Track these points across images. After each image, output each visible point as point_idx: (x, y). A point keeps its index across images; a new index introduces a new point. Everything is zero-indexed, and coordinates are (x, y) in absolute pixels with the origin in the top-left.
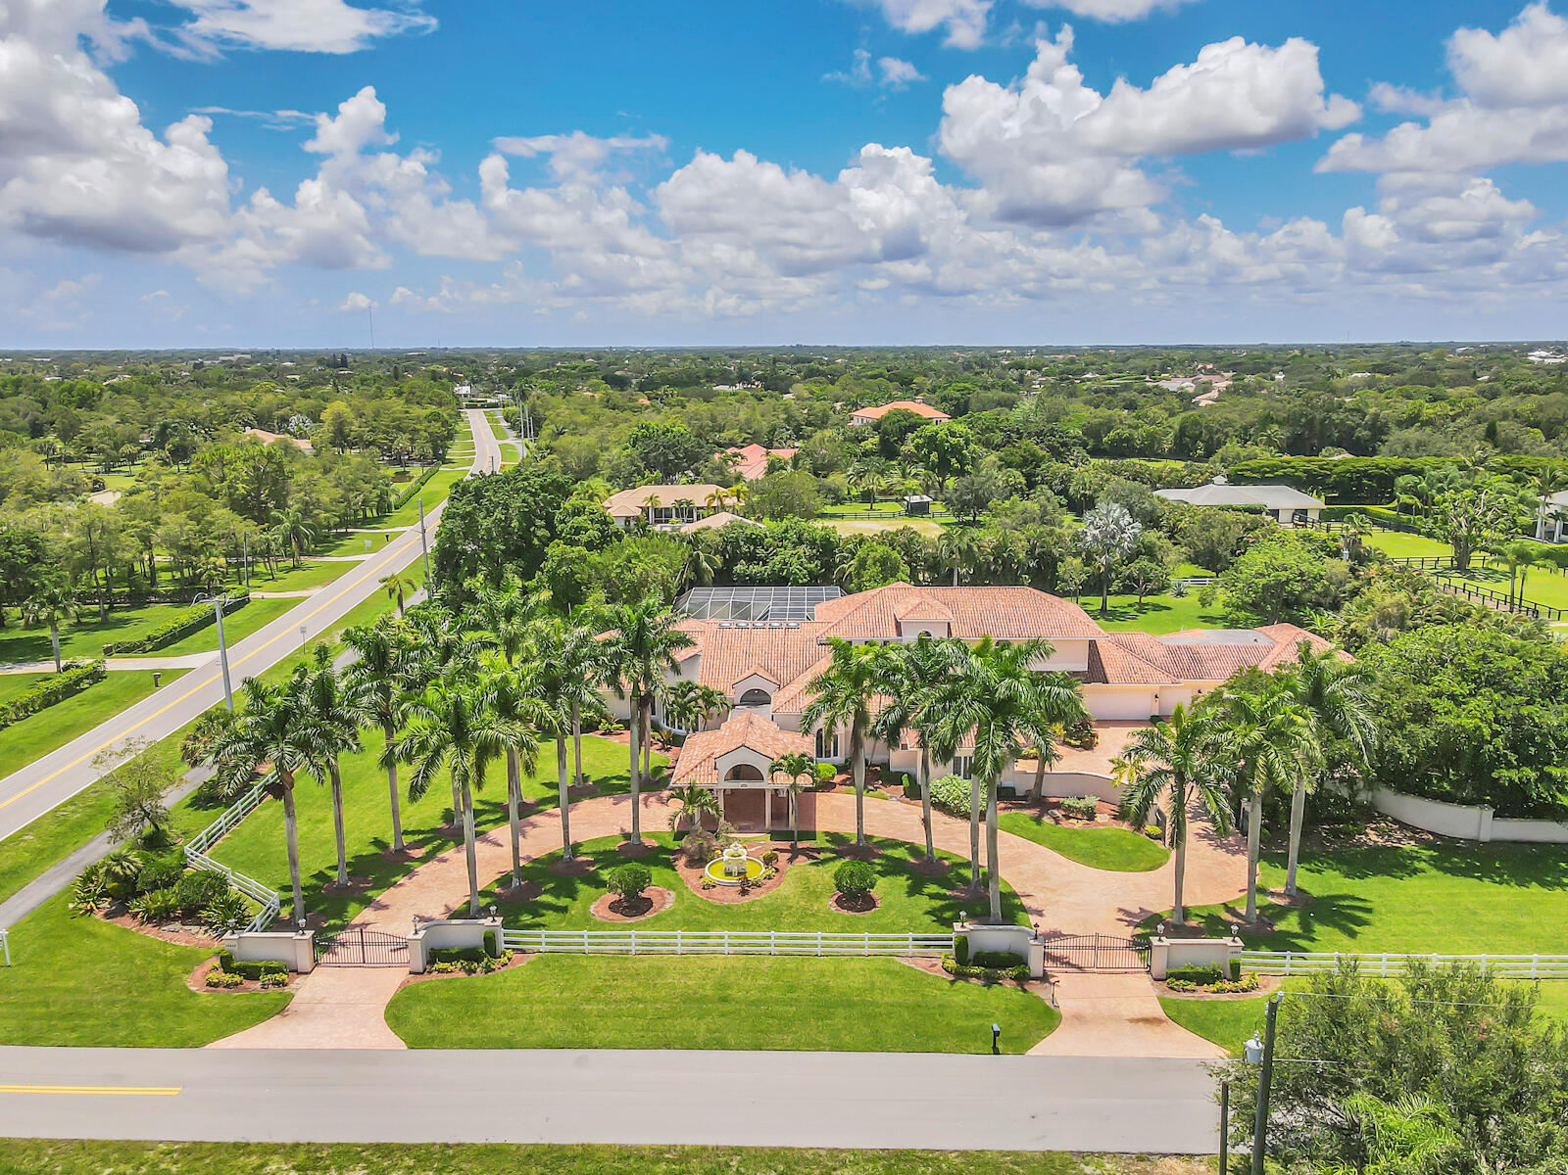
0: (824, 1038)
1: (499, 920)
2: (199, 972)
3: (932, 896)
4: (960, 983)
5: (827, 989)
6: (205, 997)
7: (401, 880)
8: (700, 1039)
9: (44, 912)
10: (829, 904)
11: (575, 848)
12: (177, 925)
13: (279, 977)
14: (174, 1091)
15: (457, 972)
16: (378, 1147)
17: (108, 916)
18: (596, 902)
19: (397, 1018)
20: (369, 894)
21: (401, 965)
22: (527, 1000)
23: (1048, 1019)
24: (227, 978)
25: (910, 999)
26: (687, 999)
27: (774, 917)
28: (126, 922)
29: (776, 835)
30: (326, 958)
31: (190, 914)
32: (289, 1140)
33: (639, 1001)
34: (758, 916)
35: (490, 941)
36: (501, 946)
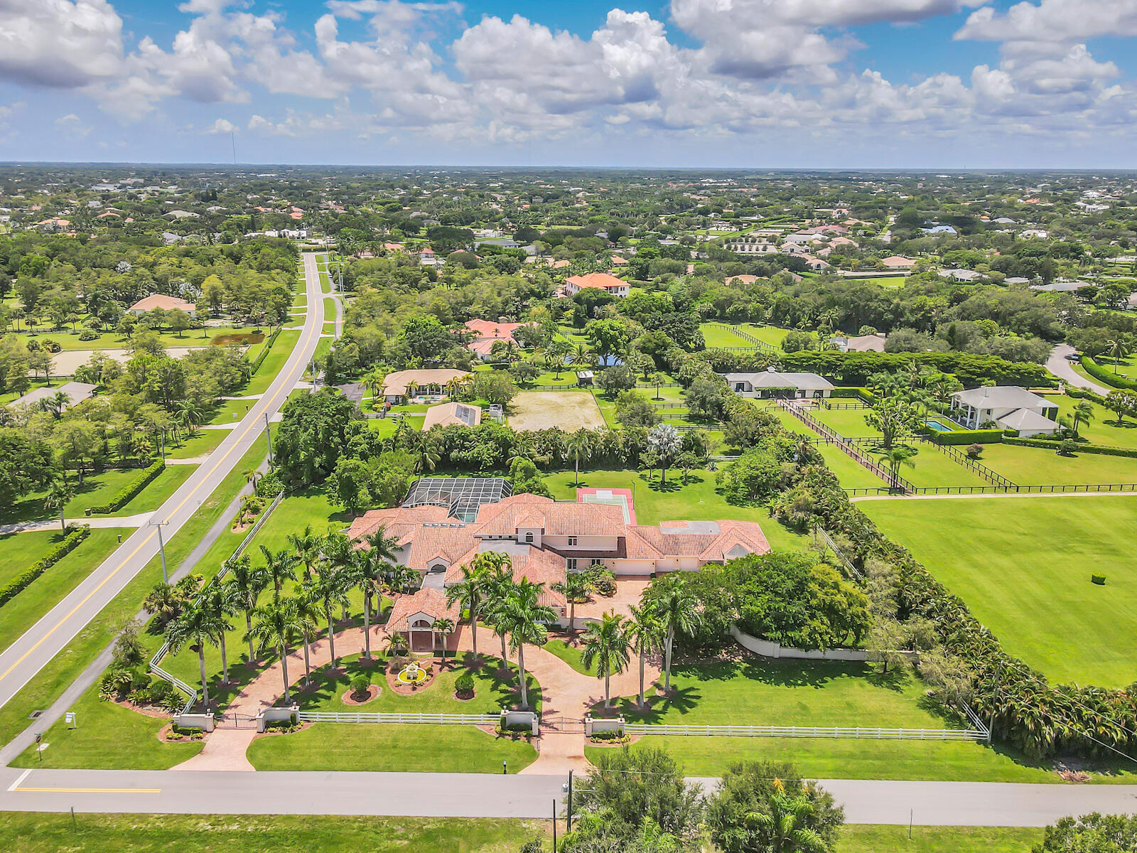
0: (434, 766)
1: (298, 707)
2: (163, 731)
3: (502, 692)
4: (501, 738)
5: (441, 742)
6: (167, 745)
7: (254, 680)
8: (382, 765)
9: (86, 697)
10: (453, 695)
11: (337, 662)
12: (150, 707)
13: (199, 735)
14: (158, 791)
15: (278, 732)
16: (243, 816)
17: (118, 700)
18: (344, 693)
19: (251, 756)
20: (239, 688)
21: (253, 728)
22: (308, 747)
23: (533, 755)
24: (176, 735)
25: (477, 746)
26: (379, 747)
27: (425, 704)
28: (125, 705)
29: (437, 654)
30: (220, 724)
31: (156, 701)
32: (207, 813)
33: (358, 747)
34: (419, 702)
35: (293, 718)
36: (298, 719)
